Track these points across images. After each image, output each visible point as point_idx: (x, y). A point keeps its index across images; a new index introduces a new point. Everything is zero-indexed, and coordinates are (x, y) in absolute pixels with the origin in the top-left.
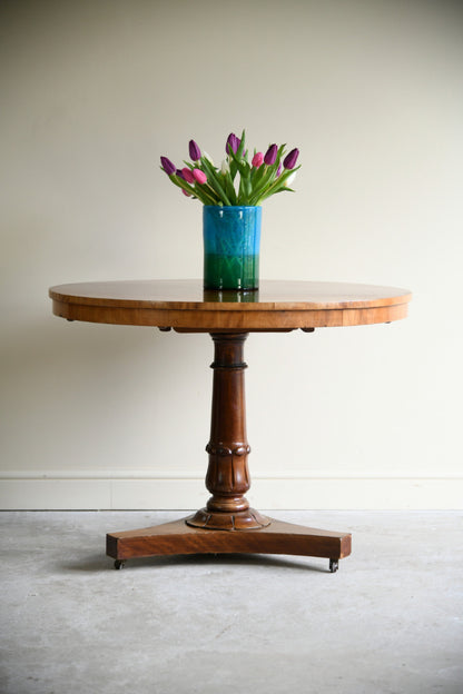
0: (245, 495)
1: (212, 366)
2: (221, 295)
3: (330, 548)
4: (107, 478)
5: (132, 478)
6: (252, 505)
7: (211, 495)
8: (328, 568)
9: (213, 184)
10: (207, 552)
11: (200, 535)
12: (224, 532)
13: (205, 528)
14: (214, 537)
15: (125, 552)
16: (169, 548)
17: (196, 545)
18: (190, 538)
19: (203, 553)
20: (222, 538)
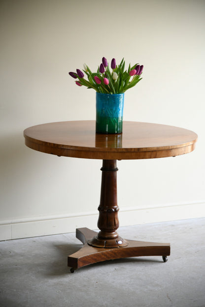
0: (116, 231)
1: (101, 169)
2: (107, 138)
4: (10, 224)
8: (162, 260)
9: (110, 84)
10: (110, 259)
11: (107, 252)
12: (116, 249)
13: (105, 248)
14: (112, 252)
15: (80, 264)
16: (95, 260)
17: (105, 257)
18: (103, 254)
19: (108, 260)
20: (116, 252)
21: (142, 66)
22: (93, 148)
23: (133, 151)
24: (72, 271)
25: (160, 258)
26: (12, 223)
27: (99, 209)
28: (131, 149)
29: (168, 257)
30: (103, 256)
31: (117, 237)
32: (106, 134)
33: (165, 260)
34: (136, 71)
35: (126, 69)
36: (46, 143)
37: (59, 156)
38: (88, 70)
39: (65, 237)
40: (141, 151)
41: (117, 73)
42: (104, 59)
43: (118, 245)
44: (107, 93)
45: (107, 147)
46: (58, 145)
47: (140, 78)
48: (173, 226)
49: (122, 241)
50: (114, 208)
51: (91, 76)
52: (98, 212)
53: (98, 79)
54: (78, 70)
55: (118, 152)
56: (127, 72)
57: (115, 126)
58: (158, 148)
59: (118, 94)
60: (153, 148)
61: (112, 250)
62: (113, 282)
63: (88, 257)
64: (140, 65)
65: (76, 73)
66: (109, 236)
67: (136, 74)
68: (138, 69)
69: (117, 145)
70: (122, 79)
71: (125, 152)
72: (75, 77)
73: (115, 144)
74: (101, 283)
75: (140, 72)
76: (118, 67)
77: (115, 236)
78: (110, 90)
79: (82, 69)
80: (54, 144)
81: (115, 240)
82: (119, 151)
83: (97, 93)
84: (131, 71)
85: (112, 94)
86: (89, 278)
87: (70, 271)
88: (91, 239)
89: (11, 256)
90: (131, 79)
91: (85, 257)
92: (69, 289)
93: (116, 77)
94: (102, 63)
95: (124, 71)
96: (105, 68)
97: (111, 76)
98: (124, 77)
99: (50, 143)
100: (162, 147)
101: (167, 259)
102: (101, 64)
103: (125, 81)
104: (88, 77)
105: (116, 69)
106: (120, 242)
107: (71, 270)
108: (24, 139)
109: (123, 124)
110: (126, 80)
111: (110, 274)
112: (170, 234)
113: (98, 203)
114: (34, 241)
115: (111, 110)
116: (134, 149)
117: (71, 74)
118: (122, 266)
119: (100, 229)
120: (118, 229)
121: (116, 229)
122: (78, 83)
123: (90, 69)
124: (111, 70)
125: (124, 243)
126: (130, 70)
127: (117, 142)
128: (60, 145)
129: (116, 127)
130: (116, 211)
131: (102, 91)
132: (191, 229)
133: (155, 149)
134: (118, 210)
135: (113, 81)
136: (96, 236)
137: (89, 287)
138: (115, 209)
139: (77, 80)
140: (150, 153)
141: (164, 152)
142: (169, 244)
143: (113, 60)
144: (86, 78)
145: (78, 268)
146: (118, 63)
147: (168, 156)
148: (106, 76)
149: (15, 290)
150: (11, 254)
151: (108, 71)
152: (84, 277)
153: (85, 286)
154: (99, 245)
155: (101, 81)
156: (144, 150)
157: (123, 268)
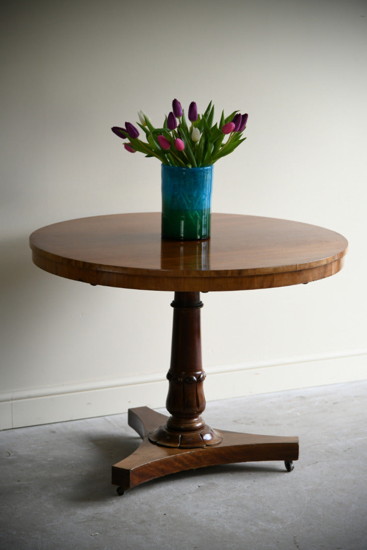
0: (200, 416)
4: (8, 400)
9: (186, 149)
10: (188, 469)
11: (183, 456)
12: (201, 450)
13: (180, 448)
14: (193, 455)
15: (134, 480)
16: (162, 470)
17: (181, 465)
18: (176, 459)
19: (185, 470)
20: (201, 455)
21: (245, 116)
22: (156, 271)
23: (229, 275)
24: (120, 493)
25: (281, 464)
26: (12, 400)
27: (169, 376)
28: (226, 271)
29: (294, 463)
30: (177, 464)
31: (202, 427)
32: (182, 241)
33: (289, 469)
34: (234, 125)
35: (216, 121)
36: (69, 261)
37: (94, 284)
38: (147, 122)
39: (109, 422)
40: (245, 274)
41: (200, 129)
42: (175, 104)
43: (204, 441)
44: (181, 166)
45: (182, 268)
46: (91, 265)
47: (241, 138)
48: (302, 398)
49: (212, 435)
50: (196, 376)
51: (151, 135)
52: (167, 382)
53: (164, 140)
54: (127, 124)
55: (202, 278)
56: (218, 126)
57: (196, 226)
58: (275, 269)
59: (201, 167)
60: (267, 268)
61: (193, 451)
62: (195, 514)
63: (149, 465)
64: (242, 114)
65: (125, 128)
66: (187, 426)
67: (235, 130)
68: (239, 121)
69: (200, 263)
70: (210, 139)
71: (214, 278)
72: (123, 137)
73: (197, 262)
74: (172, 516)
75: (241, 127)
76: (201, 118)
77: (199, 425)
78: (187, 160)
79: (135, 122)
80: (84, 263)
81: (199, 433)
82: (205, 275)
83: (163, 165)
84: (226, 126)
85: (190, 167)
86: (150, 506)
87: (116, 493)
88: (156, 430)
89: (11, 462)
90: (226, 139)
91: (144, 467)
92: (114, 528)
93: (198, 136)
94: (171, 110)
95: (213, 125)
96: (177, 120)
97: (189, 135)
98: (212, 135)
99: (76, 262)
100: (283, 267)
101: (292, 465)
102: (171, 113)
103: (215, 144)
104: (147, 136)
105: (197, 122)
106: (207, 437)
107: (118, 490)
108: (30, 252)
109: (212, 218)
110: (217, 143)
111: (190, 496)
112: (299, 414)
113: (166, 365)
114: (54, 432)
115: (189, 196)
116: (232, 271)
117: (116, 130)
118: (211, 481)
119: (170, 412)
120: (203, 413)
121: (201, 412)
122: (128, 147)
123: (150, 120)
124: (189, 124)
125: (215, 438)
126: (224, 124)
127: (200, 258)
128: (95, 265)
129: (198, 228)
130: (200, 380)
131: (173, 161)
132: (334, 404)
133: (270, 271)
134: (204, 378)
135: (193, 143)
136: (164, 424)
137: (150, 525)
138: (198, 377)
139: (127, 141)
140: (260, 279)
141: (286, 277)
142: (297, 437)
143: (193, 106)
144: (142, 137)
145: (131, 486)
146: (201, 111)
147: (294, 282)
148: (179, 135)
149: (14, 533)
150: (10, 458)
151: (183, 125)
152: (142, 504)
153: (143, 522)
154: (169, 441)
155: (170, 143)
156: (250, 273)
157: (213, 484)
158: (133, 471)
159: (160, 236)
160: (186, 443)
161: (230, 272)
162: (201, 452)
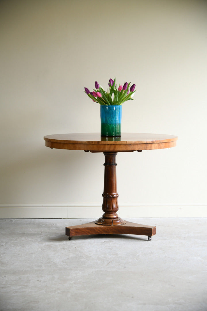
1: (104, 165)
2: (107, 139)
3: (148, 232)
4: (66, 207)
5: (75, 206)
6: (119, 216)
7: (104, 213)
8: (147, 239)
9: (104, 97)
10: (103, 234)
11: (100, 228)
14: (105, 228)
16: (89, 232)
17: (99, 232)
19: (101, 234)
20: (108, 228)
23: (94, 143)
25: (146, 237)
26: (68, 206)
30: (97, 230)
31: (117, 218)
33: (149, 240)
43: (113, 223)
61: (105, 226)
91: (78, 229)
116: (95, 142)
119: (104, 211)
138: (113, 196)
157: (111, 241)
158: (71, 230)
159: (100, 136)
160: (105, 223)
161: (94, 142)
162: (109, 227)
